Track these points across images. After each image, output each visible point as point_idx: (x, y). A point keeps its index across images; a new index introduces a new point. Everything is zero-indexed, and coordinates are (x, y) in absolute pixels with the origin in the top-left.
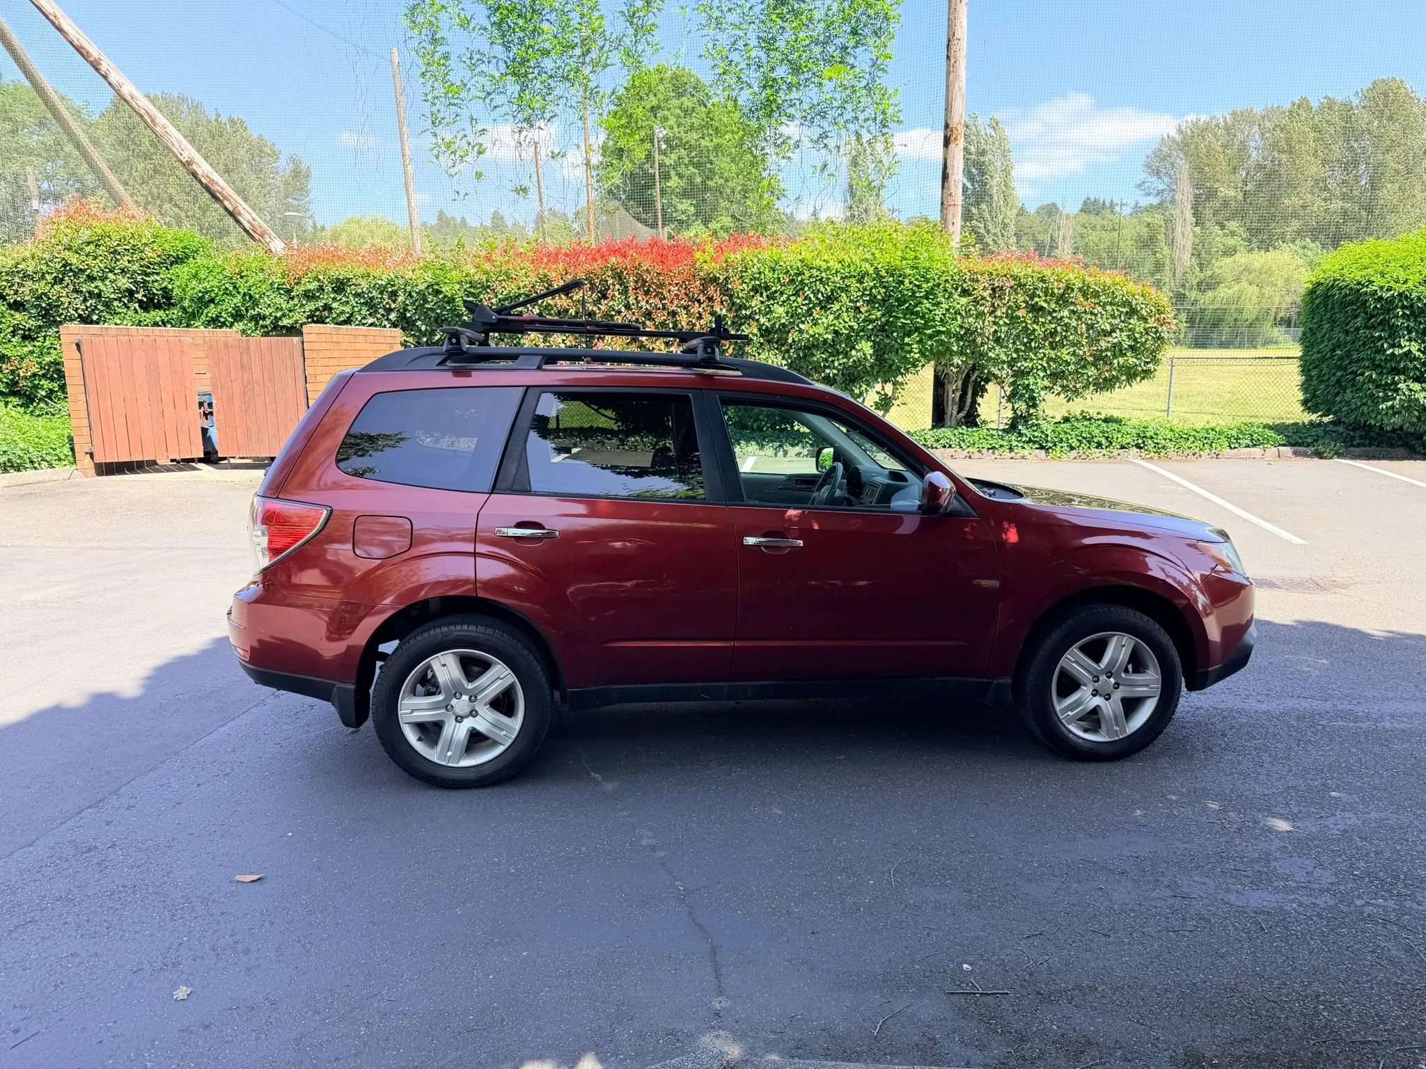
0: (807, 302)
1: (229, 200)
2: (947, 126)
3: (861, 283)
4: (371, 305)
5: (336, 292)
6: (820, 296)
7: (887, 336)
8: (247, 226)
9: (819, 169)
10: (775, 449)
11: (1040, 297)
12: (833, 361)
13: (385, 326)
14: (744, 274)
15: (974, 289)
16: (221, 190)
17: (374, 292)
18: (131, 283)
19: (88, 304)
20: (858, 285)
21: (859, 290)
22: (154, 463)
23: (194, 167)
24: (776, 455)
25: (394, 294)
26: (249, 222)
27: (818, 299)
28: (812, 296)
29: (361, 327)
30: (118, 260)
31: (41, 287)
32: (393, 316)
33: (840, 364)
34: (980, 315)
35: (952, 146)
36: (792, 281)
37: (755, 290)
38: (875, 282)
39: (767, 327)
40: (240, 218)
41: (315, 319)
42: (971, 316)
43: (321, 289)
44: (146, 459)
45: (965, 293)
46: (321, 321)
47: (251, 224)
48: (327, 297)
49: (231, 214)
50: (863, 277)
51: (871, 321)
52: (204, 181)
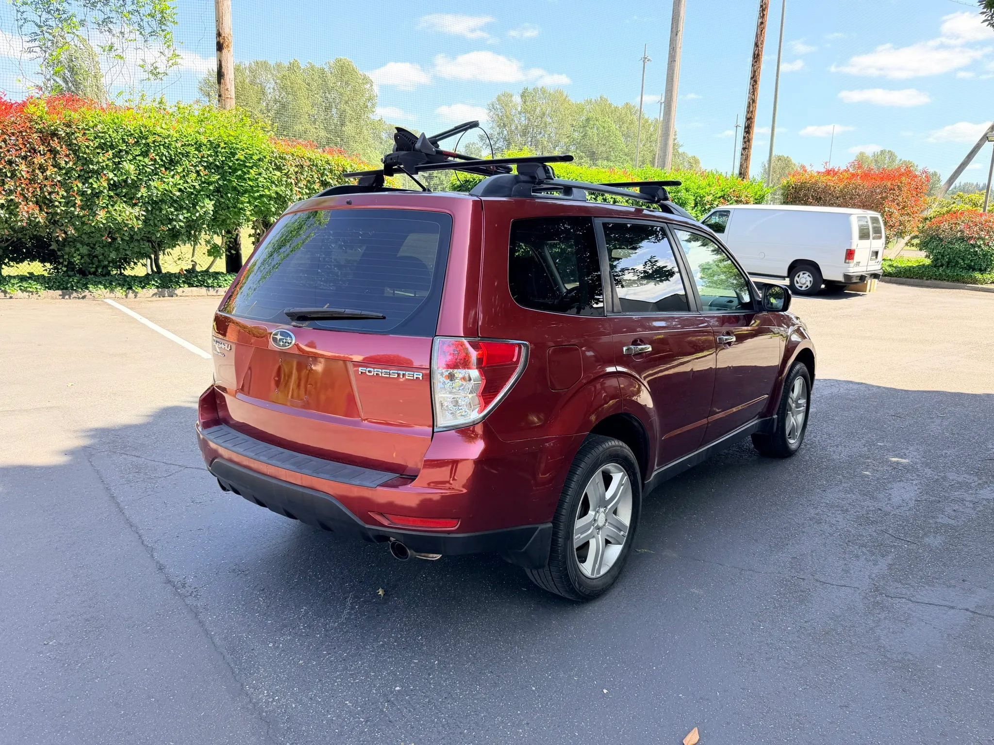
0: (153, 163)
2: (219, 35)
3: (200, 151)
6: (164, 158)
7: (222, 197)
9: (107, 48)
10: (125, 291)
11: (327, 176)
12: (177, 215)
14: (87, 132)
15: (284, 165)
20: (197, 152)
21: (198, 157)
24: (126, 296)
27: (162, 160)
28: (157, 158)
33: (184, 218)
34: (288, 185)
35: (225, 51)
36: (137, 143)
37: (102, 147)
38: (211, 151)
39: (114, 181)
42: (282, 185)
45: (278, 168)
50: (200, 146)
51: (210, 184)
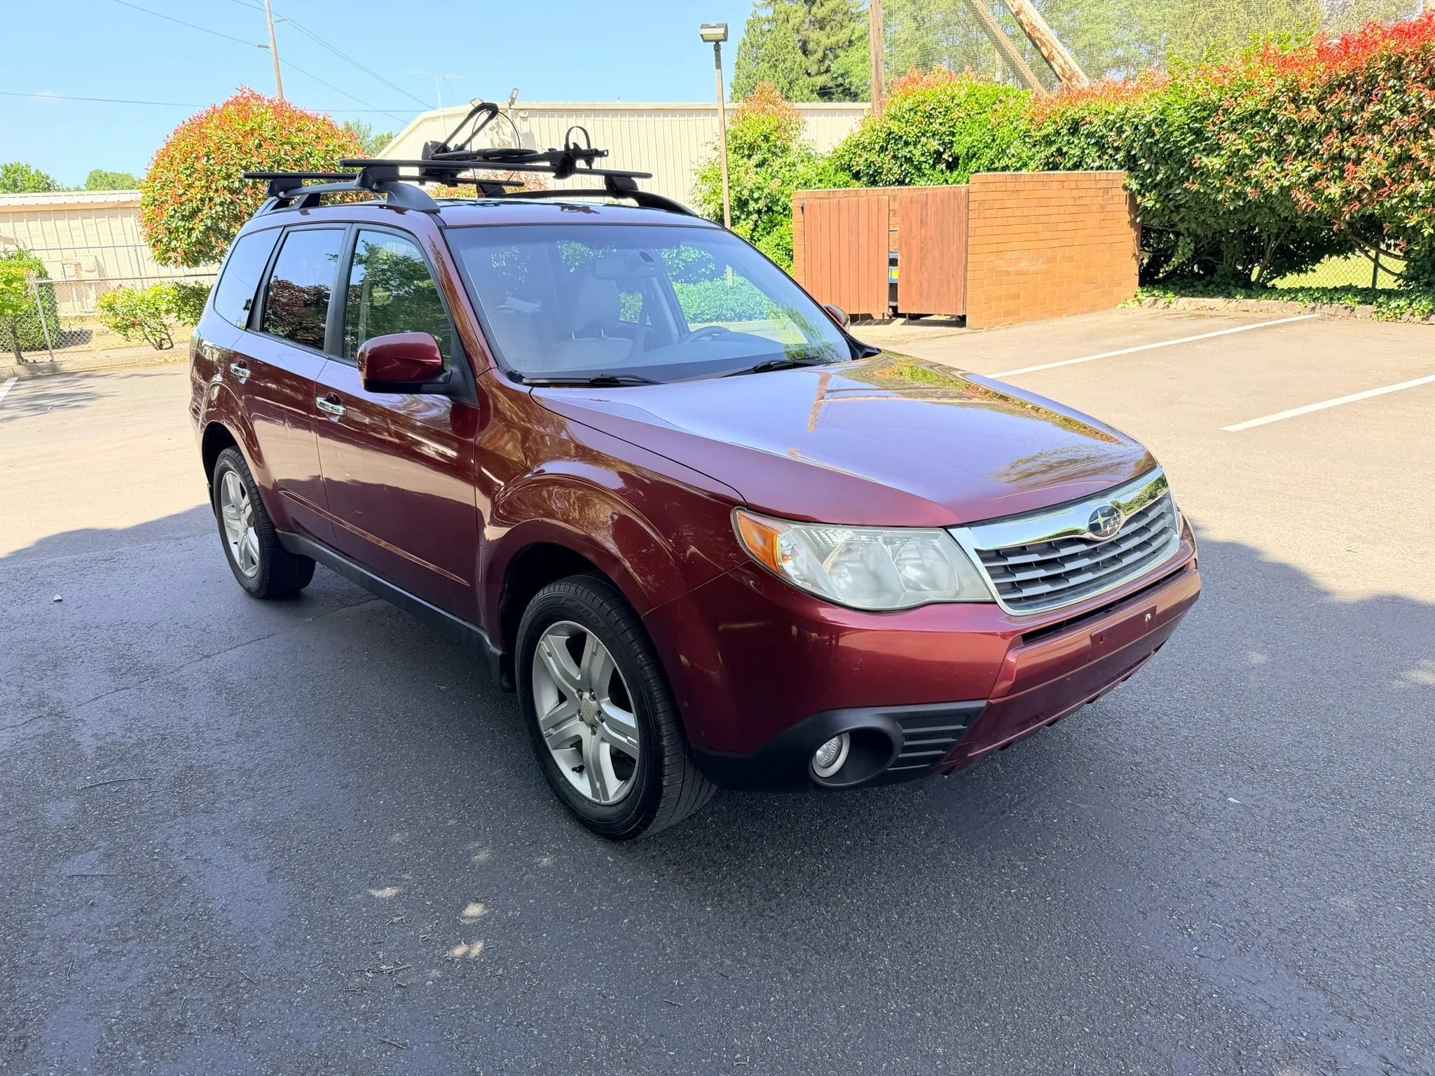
1: (1046, 46)
4: (1101, 146)
5: (1071, 133)
8: (1058, 70)
13: (1111, 168)
16: (1040, 36)
17: (1104, 130)
18: (940, 144)
19: (903, 169)
22: (869, 316)
23: (1021, 17)
25: (1120, 131)
26: (1060, 66)
29: (1089, 171)
30: (931, 123)
31: (873, 157)
32: (1120, 156)
40: (1053, 63)
41: (1051, 166)
43: (1058, 133)
44: (861, 313)
46: (1055, 167)
47: (1063, 69)
48: (1061, 142)
49: (1047, 60)
52: (1027, 29)
